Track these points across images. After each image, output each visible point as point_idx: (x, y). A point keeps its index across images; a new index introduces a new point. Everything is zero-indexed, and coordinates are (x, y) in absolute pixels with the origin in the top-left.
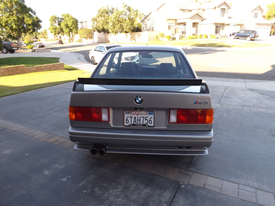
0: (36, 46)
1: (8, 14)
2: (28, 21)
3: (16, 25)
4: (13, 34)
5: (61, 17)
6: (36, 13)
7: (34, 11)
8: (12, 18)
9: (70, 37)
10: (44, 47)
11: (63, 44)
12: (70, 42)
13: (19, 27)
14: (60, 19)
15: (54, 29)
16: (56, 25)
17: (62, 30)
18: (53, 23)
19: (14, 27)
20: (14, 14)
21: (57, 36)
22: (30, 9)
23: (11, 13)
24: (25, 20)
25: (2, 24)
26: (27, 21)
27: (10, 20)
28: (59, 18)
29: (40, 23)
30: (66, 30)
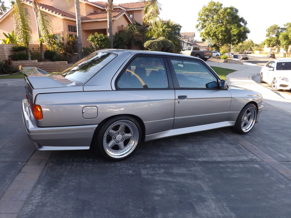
0: (240, 58)
1: (219, 24)
2: (235, 31)
3: (222, 36)
4: (219, 44)
5: (283, 27)
6: (247, 24)
7: (246, 21)
8: (220, 29)
9: (287, 51)
10: (248, 59)
11: (274, 58)
12: (285, 57)
13: (225, 37)
14: (282, 29)
15: (269, 40)
16: (274, 36)
17: (278, 43)
18: (269, 34)
19: (220, 37)
20: (224, 25)
21: (275, 49)
22: (242, 20)
23: (221, 24)
24: (231, 31)
25: (210, 35)
26: (233, 32)
27: (218, 31)
28: (280, 28)
29: (247, 34)
30: (283, 42)
